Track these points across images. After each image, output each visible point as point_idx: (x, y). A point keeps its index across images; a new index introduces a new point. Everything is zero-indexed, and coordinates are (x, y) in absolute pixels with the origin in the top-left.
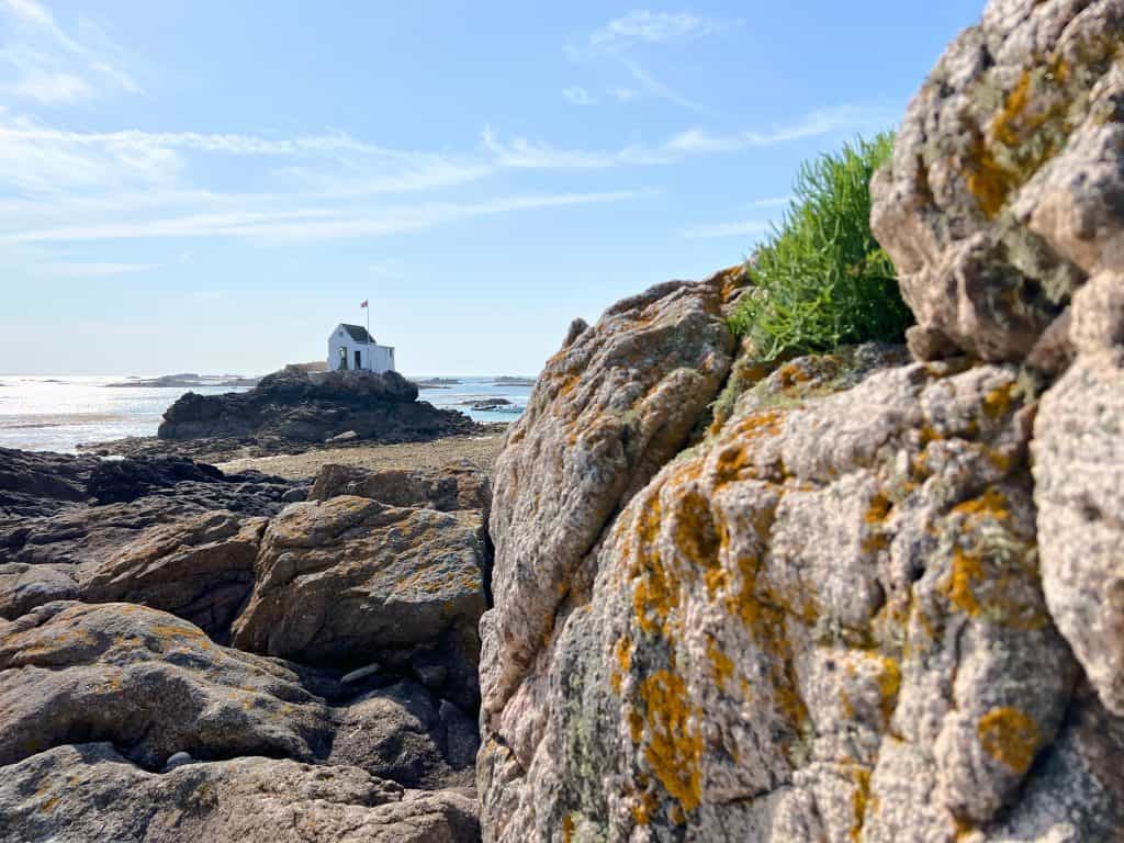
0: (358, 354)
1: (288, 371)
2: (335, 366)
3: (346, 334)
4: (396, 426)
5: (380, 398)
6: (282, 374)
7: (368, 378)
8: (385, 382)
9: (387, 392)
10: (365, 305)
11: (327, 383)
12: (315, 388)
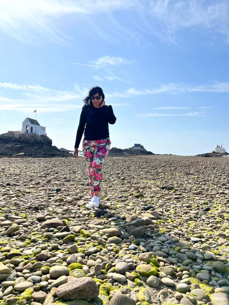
0: (32, 128)
1: (9, 133)
2: (24, 132)
3: (28, 121)
4: (41, 152)
5: (38, 143)
6: (6, 134)
7: (34, 136)
8: (40, 138)
9: (40, 141)
10: (35, 111)
11: (20, 137)
12: (16, 139)
